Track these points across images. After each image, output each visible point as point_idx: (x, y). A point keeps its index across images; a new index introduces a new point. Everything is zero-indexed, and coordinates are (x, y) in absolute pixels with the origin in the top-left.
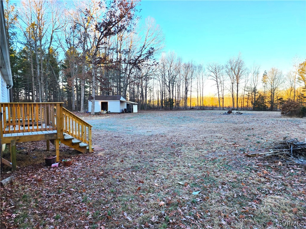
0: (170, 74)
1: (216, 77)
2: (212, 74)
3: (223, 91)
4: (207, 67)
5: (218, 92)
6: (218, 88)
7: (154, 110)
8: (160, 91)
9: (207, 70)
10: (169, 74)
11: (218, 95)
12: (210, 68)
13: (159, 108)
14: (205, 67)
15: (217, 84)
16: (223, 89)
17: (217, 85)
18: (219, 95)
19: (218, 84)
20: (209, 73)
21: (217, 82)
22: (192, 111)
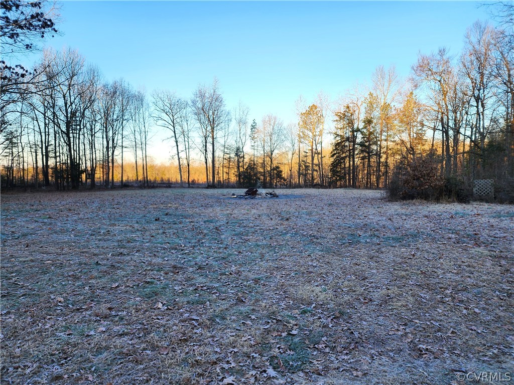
0: (69, 103)
1: (172, 124)
2: (164, 116)
3: (187, 150)
4: (154, 100)
5: (178, 153)
6: (177, 146)
7: (25, 191)
8: (40, 146)
9: (152, 108)
10: (66, 104)
11: (177, 158)
12: (160, 104)
13: (40, 185)
14: (149, 99)
15: (175, 136)
16: (187, 146)
17: (174, 139)
18: (179, 159)
19: (177, 137)
20: (156, 114)
21: (175, 132)
22: (125, 191)
